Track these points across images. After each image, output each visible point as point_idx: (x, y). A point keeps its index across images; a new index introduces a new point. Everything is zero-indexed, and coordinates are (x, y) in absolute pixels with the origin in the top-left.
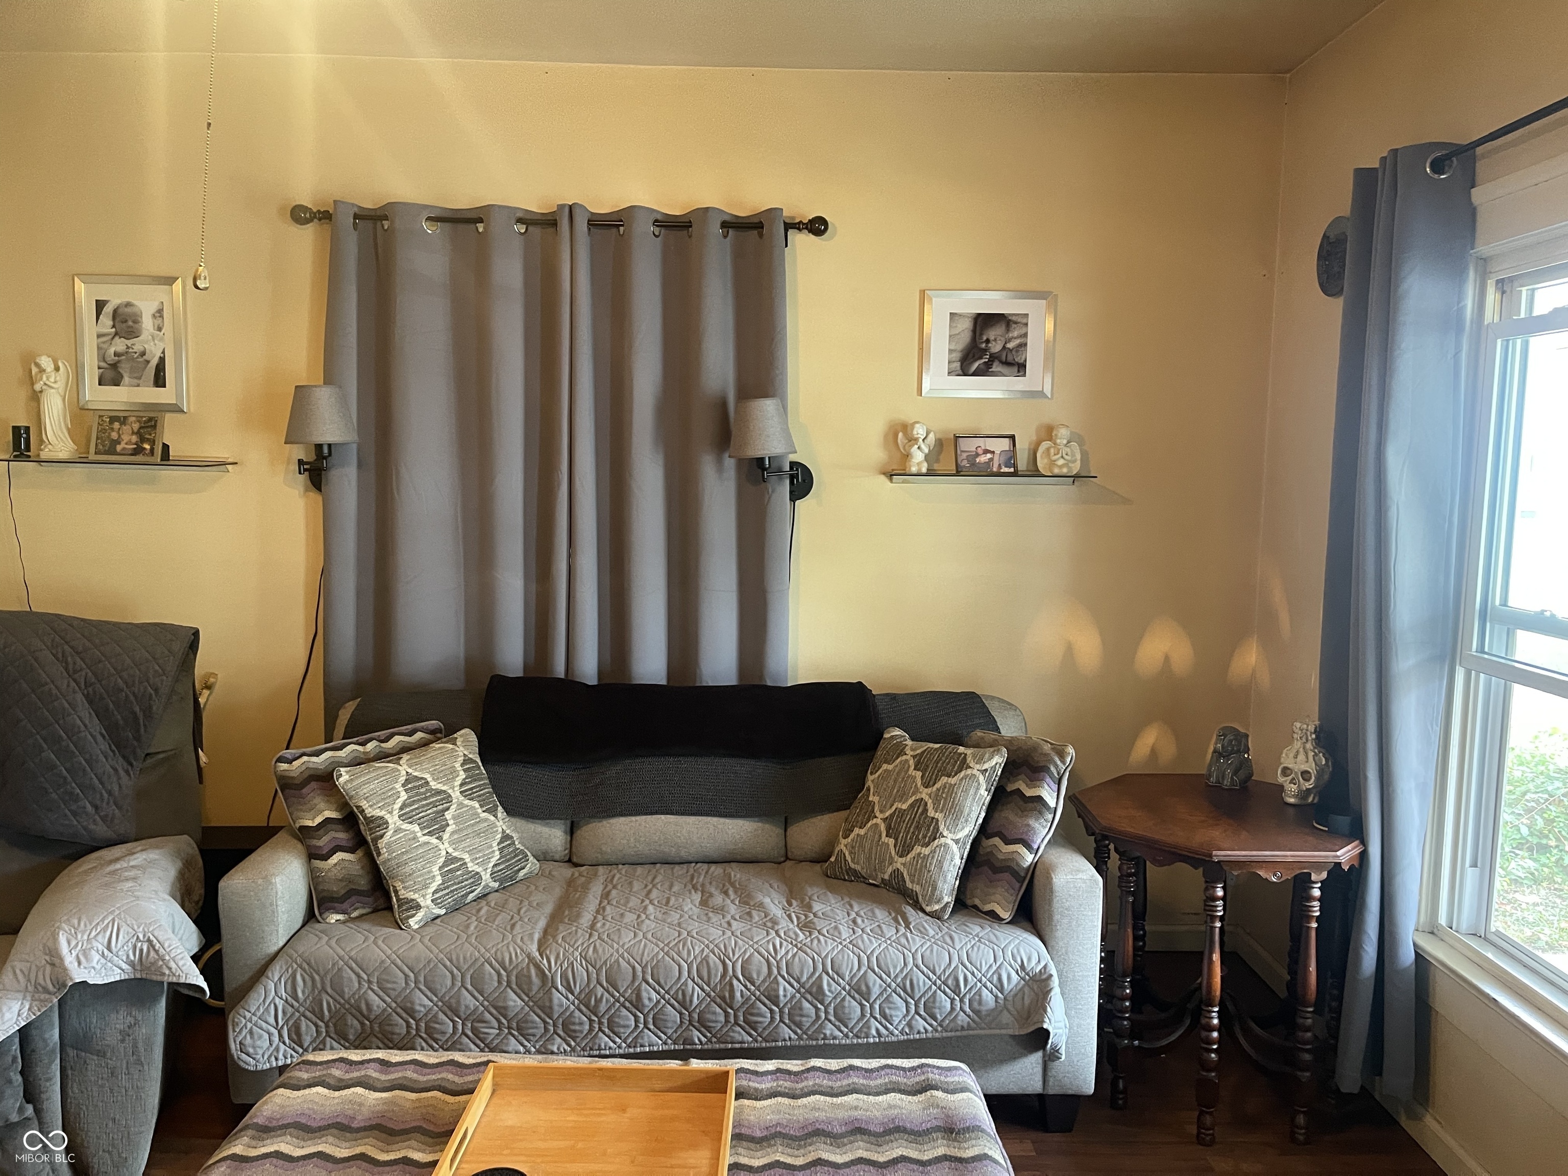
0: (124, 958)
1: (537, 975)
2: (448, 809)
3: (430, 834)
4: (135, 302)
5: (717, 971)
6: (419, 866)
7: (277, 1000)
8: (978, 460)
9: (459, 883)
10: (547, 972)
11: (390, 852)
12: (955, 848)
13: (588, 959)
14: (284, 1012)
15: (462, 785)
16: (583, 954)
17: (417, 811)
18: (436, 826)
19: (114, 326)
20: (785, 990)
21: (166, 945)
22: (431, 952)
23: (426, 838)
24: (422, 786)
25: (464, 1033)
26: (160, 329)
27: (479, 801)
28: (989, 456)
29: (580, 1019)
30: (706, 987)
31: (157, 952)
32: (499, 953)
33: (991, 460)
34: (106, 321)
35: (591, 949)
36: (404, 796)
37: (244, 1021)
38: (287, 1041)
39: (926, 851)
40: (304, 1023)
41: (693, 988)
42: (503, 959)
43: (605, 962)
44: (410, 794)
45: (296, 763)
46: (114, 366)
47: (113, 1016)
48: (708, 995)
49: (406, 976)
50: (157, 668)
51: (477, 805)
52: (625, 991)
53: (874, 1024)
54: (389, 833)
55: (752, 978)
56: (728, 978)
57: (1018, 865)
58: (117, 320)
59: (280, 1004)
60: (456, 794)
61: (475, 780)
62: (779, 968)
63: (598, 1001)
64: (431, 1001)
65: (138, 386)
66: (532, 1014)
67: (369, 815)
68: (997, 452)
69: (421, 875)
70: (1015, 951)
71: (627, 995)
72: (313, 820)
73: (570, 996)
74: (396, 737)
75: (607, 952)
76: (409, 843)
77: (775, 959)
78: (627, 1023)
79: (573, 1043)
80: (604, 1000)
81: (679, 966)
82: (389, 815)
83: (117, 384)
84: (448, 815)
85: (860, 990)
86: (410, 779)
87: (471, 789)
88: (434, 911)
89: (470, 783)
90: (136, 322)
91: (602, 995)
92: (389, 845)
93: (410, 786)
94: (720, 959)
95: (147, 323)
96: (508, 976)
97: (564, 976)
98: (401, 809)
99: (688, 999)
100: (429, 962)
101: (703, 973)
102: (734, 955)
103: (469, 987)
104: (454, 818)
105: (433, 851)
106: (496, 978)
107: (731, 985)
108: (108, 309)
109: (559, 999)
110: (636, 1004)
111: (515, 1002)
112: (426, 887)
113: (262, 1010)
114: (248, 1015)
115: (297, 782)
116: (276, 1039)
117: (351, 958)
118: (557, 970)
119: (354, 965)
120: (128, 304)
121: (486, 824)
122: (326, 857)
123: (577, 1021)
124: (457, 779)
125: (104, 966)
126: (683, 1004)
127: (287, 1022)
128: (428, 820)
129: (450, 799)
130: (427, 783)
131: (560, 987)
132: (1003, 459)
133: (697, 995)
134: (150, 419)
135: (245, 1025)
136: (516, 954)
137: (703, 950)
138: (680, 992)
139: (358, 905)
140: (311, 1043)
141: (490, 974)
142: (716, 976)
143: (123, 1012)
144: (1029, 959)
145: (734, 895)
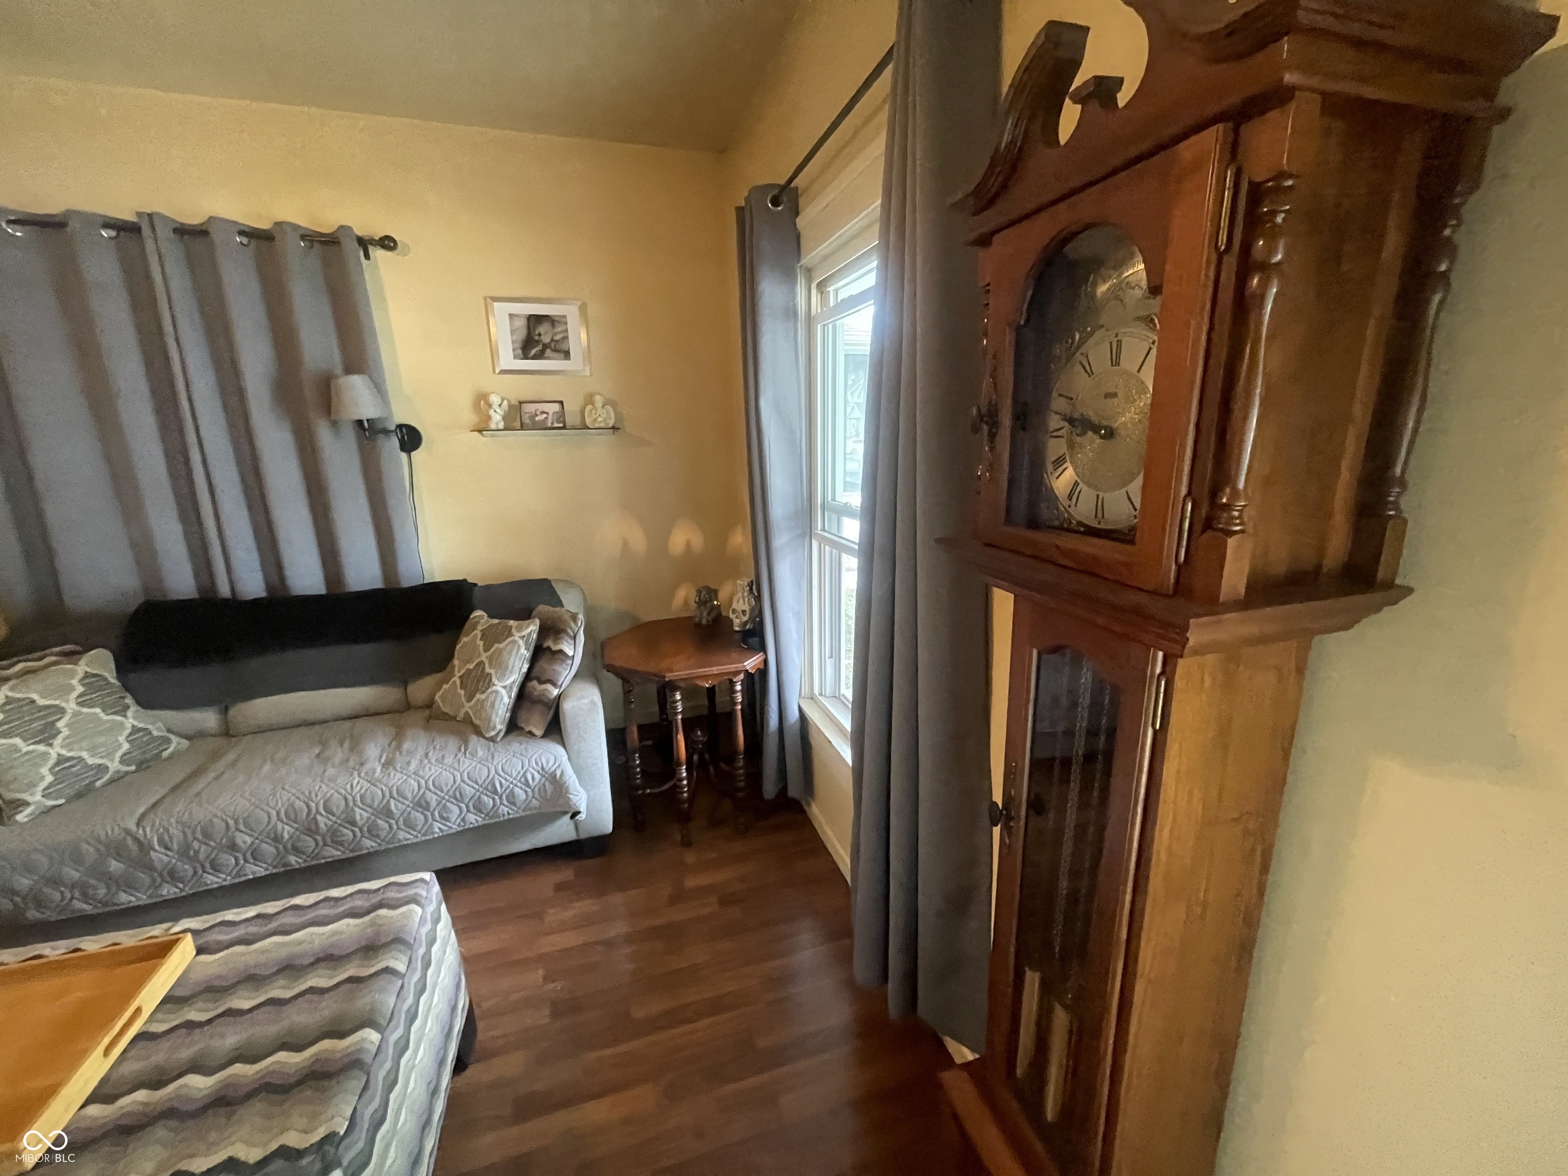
1: (134, 843)
2: (60, 719)
3: (36, 743)
5: (302, 810)
6: (24, 771)
8: (537, 419)
9: (76, 777)
10: (142, 840)
12: (503, 692)
13: (183, 823)
15: (78, 698)
16: (178, 819)
17: (19, 727)
18: (45, 735)
20: (360, 815)
22: (25, 842)
23: (31, 747)
24: (25, 705)
27: (100, 707)
28: (545, 415)
29: (183, 867)
30: (294, 825)
32: (94, 833)
33: (546, 418)
39: (483, 696)
41: (283, 827)
42: (99, 836)
43: (199, 822)
48: (296, 829)
51: (98, 710)
52: (220, 840)
53: (437, 825)
55: (333, 811)
56: (312, 815)
57: (548, 699)
60: (70, 706)
61: (98, 691)
62: (354, 801)
63: (197, 852)
64: (33, 880)
66: (135, 872)
68: (551, 413)
69: (28, 779)
70: (538, 759)
71: (222, 843)
73: (169, 853)
74: (22, 663)
77: (351, 795)
78: (228, 862)
80: (202, 850)
81: (268, 814)
84: (60, 724)
85: (422, 805)
86: (10, 702)
87: (92, 698)
88: (48, 804)
89: (89, 694)
91: (200, 847)
94: (304, 802)
96: (106, 849)
97: (161, 841)
99: (279, 835)
101: (291, 815)
102: (316, 797)
103: (69, 863)
104: (67, 725)
105: (41, 756)
106: (95, 852)
107: (315, 820)
109: (159, 857)
110: (233, 847)
112: (34, 786)
118: (153, 836)
121: (110, 724)
123: (180, 869)
124: (73, 693)
126: (274, 839)
128: (33, 733)
129: (62, 711)
130: (34, 702)
131: (157, 848)
132: (555, 417)
133: (287, 831)
136: (113, 831)
137: (289, 799)
138: (271, 833)
141: (88, 850)
142: (302, 815)
144: (548, 763)
145: (346, 745)
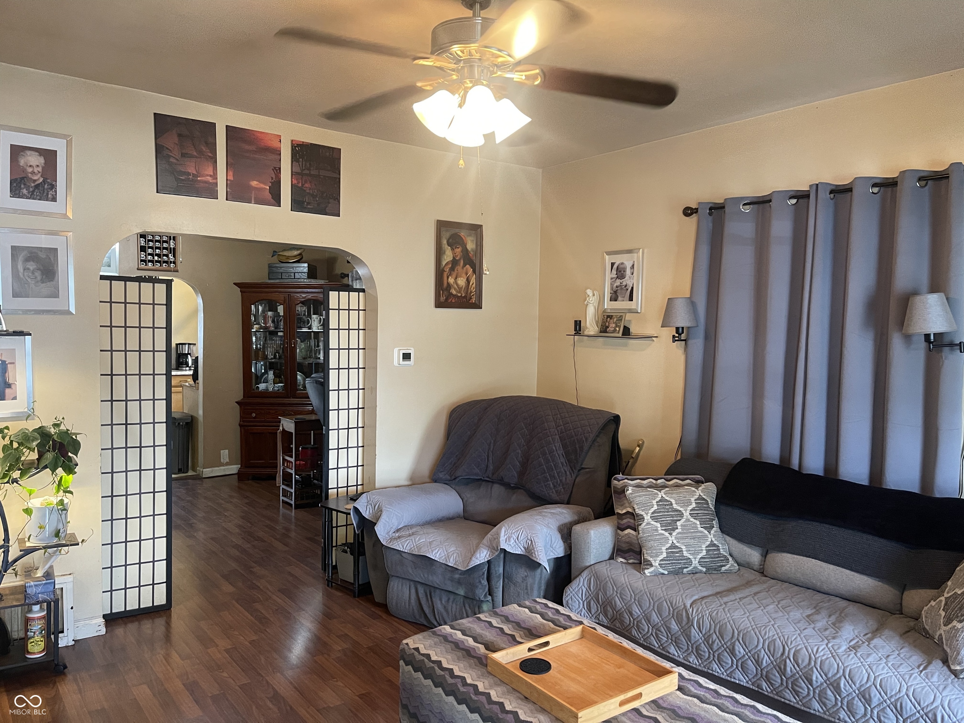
0: (523, 545)
1: (686, 616)
2: (679, 520)
3: (665, 530)
4: (625, 262)
5: (779, 649)
6: (655, 544)
7: (583, 587)
9: (676, 560)
10: (690, 616)
11: (644, 533)
13: (712, 617)
14: (586, 595)
15: (691, 510)
16: (710, 613)
17: (661, 517)
18: (670, 527)
19: (617, 274)
20: (817, 677)
21: (536, 544)
22: (643, 586)
23: (663, 532)
24: (668, 505)
25: (652, 634)
26: (632, 274)
27: (700, 521)
29: (704, 648)
30: (771, 658)
31: (533, 546)
32: (671, 598)
34: (614, 272)
35: (715, 612)
36: (655, 507)
37: (569, 592)
38: (586, 608)
39: (959, 626)
40: (592, 602)
41: (764, 655)
42: (673, 601)
43: (720, 622)
44: (659, 507)
45: (621, 482)
46: (615, 292)
47: (521, 570)
48: (772, 662)
49: (631, 595)
50: (589, 429)
51: (698, 523)
52: (727, 642)
54: (644, 524)
55: (798, 662)
56: (784, 657)
58: (618, 271)
59: (584, 590)
60: (687, 514)
61: (702, 510)
62: (815, 662)
63: (713, 642)
64: (640, 612)
65: (623, 301)
66: (682, 636)
67: (637, 513)
69: (655, 550)
71: (728, 645)
72: (622, 510)
73: (700, 634)
74: (675, 480)
75: (723, 616)
76: (653, 532)
77: (815, 656)
78: (727, 661)
79: (700, 661)
80: (716, 643)
81: (758, 639)
82: (645, 515)
83: (616, 300)
84: (679, 523)
85: (865, 696)
86: (662, 500)
87: (698, 514)
88: (660, 570)
89: (697, 510)
90: (624, 271)
91: (715, 640)
92: (643, 529)
93: (661, 503)
94: (782, 643)
95: (628, 272)
96: (673, 612)
97: (698, 622)
98: (653, 513)
99: (760, 660)
100: (641, 591)
101: (771, 649)
102: (791, 644)
103: (656, 611)
104: (682, 525)
105: (665, 539)
106: (668, 610)
107: (785, 662)
108: (615, 266)
109: (694, 633)
110: (732, 652)
111: (674, 626)
112: (657, 556)
113: (576, 590)
114: (571, 590)
115: (619, 491)
116: (581, 606)
117: (612, 578)
118: (695, 616)
119: (612, 582)
120: (622, 263)
121: (701, 534)
122: (623, 530)
123: (702, 649)
124: (690, 506)
125: (515, 545)
126: (757, 662)
127: (586, 599)
128: (666, 523)
129: (682, 516)
130: (672, 504)
131: (695, 627)
133: (766, 661)
134: (621, 316)
135: (570, 594)
136: (679, 602)
137: (774, 635)
138: (756, 655)
139: (632, 557)
140: (594, 614)
141: (665, 607)
142: (778, 653)
143: (523, 570)
145: (833, 618)
